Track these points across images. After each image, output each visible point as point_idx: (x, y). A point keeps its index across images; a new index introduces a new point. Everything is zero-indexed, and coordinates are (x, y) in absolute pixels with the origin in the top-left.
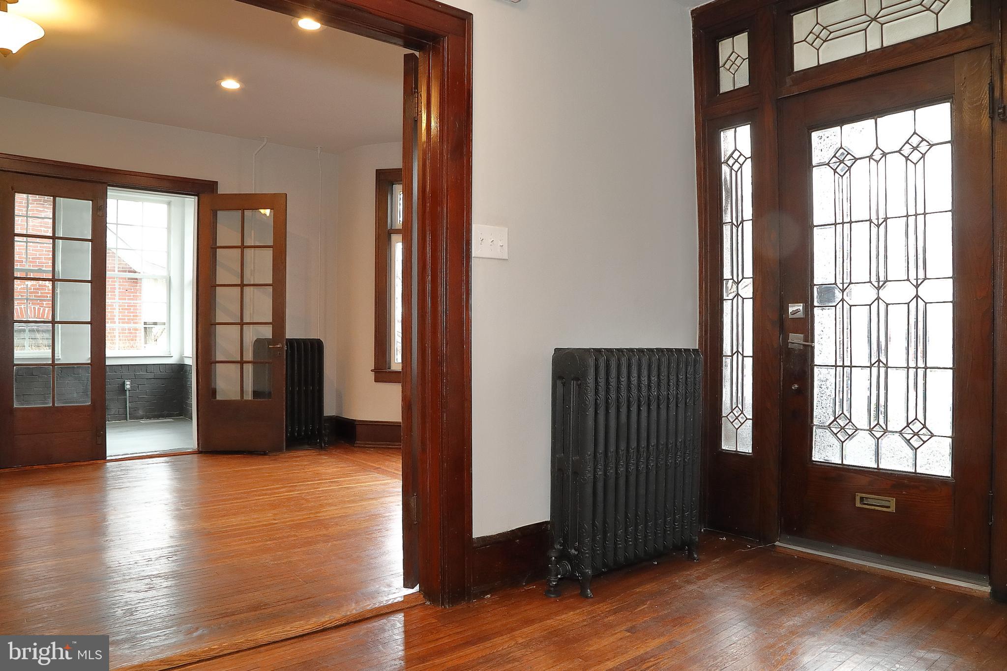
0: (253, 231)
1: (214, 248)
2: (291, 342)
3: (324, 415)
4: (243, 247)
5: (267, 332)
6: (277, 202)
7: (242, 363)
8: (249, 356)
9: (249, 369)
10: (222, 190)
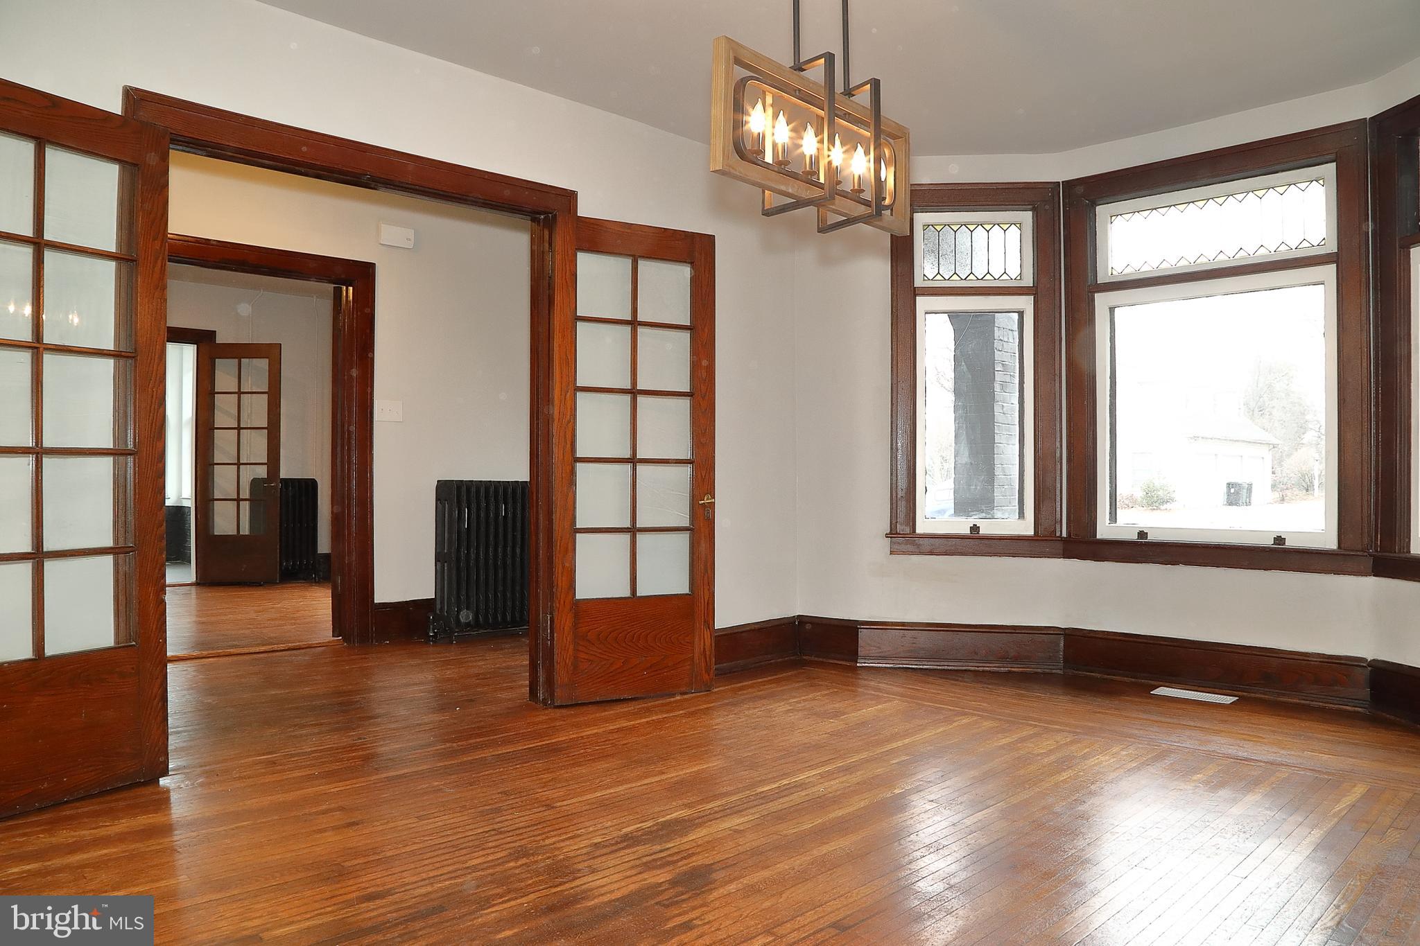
0: (250, 378)
1: (213, 393)
2: (286, 482)
3: (318, 552)
4: (240, 393)
5: (262, 472)
6: (271, 353)
7: (238, 500)
8: (245, 493)
9: (245, 507)
10: (220, 339)
